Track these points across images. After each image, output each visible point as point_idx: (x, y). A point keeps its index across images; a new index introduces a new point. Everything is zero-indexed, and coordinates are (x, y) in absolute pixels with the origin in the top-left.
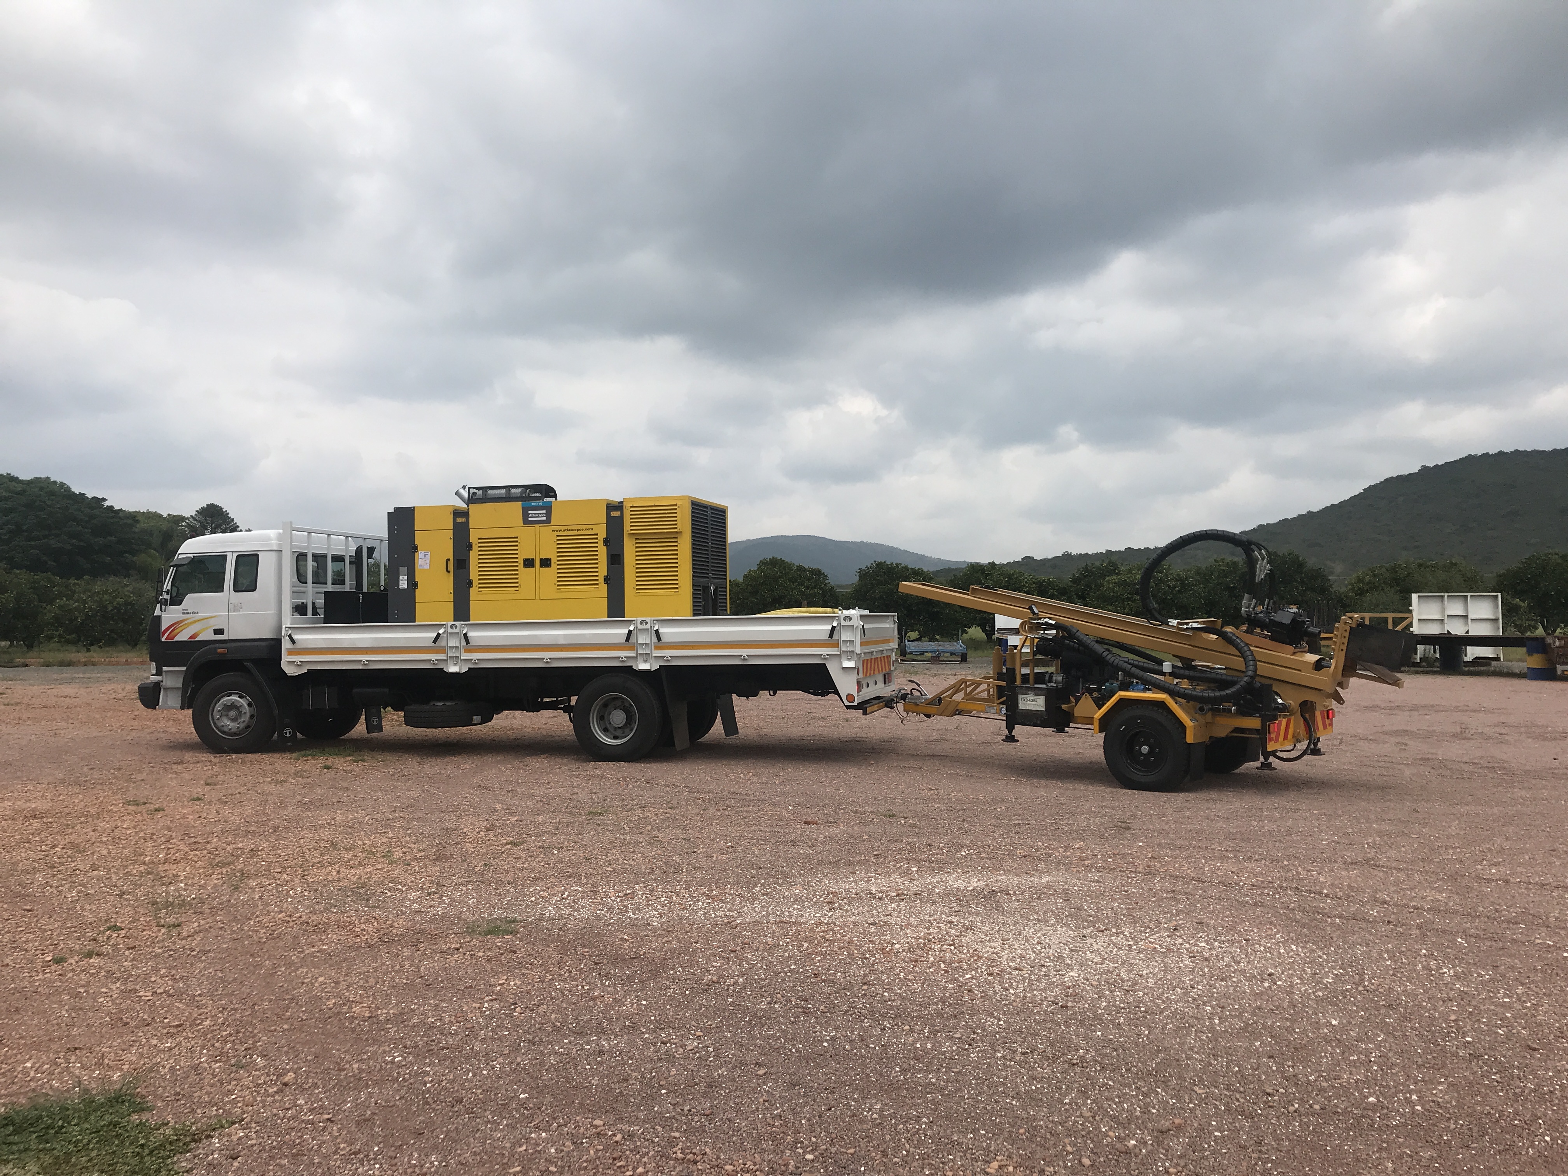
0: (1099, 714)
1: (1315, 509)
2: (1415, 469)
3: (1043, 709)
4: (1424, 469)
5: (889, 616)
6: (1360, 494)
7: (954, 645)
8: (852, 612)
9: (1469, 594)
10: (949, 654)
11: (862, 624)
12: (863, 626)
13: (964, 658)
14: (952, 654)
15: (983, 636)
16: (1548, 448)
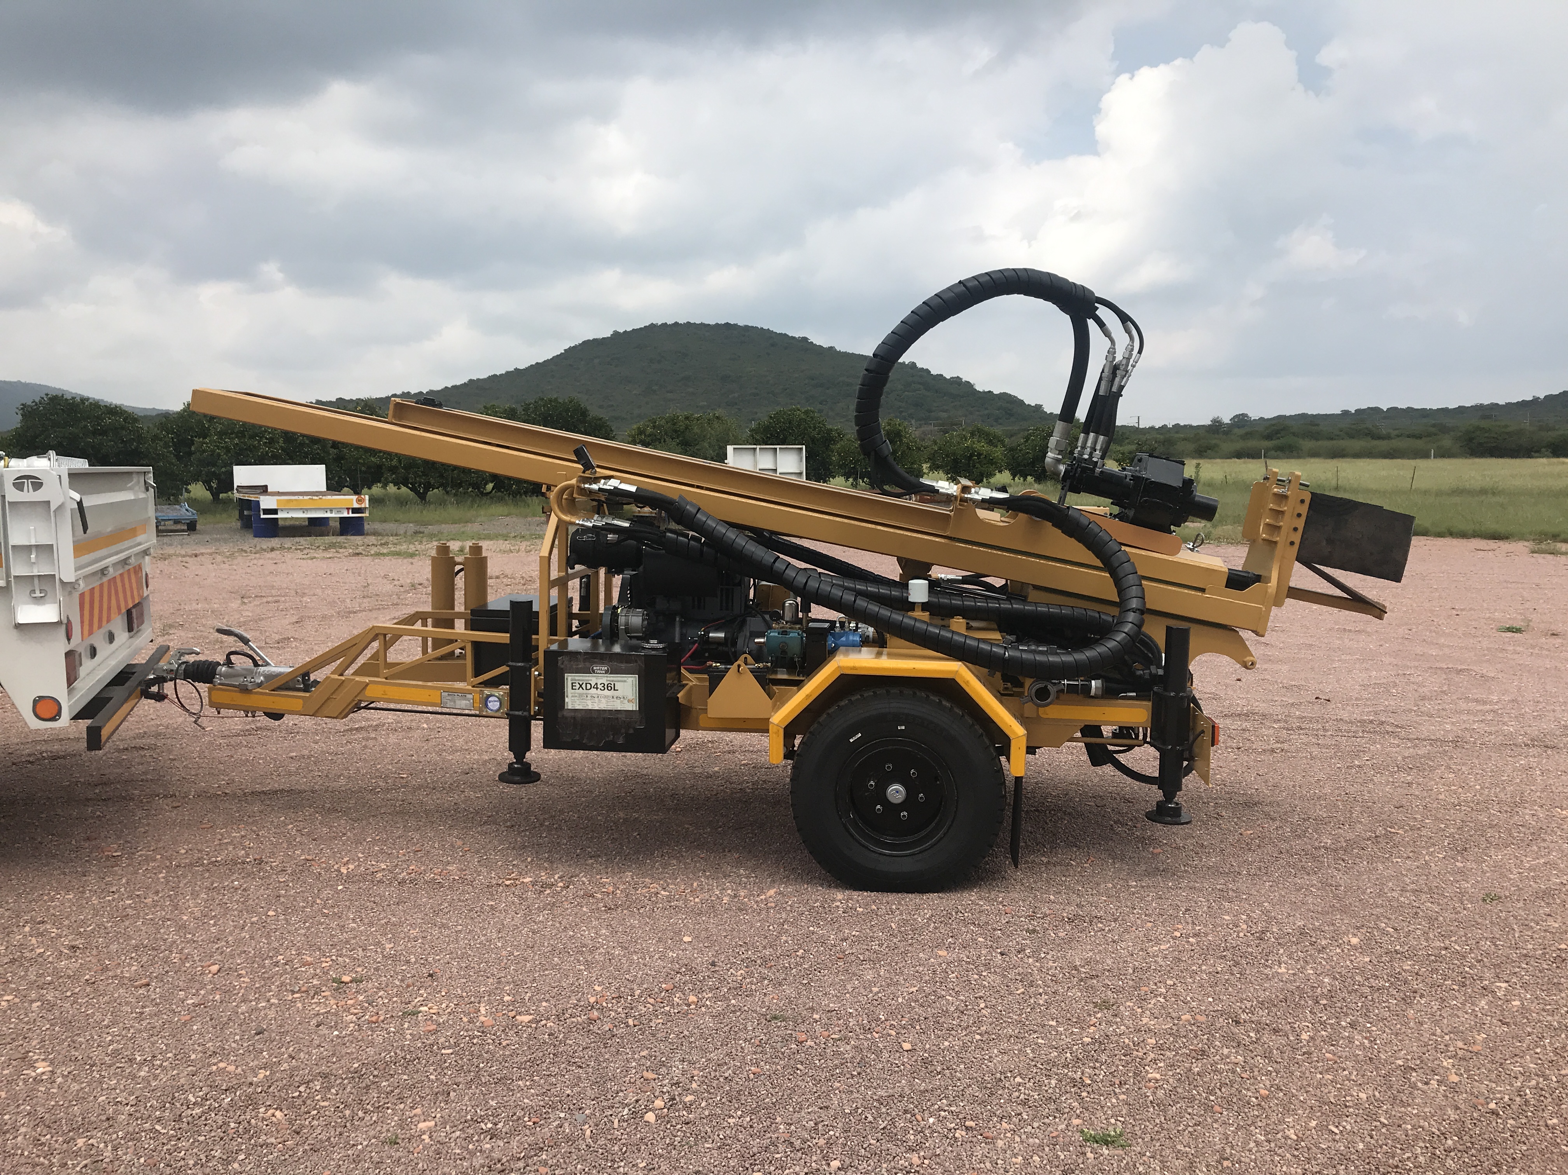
0: (781, 716)
1: (522, 367)
2: (608, 334)
3: (633, 706)
4: (616, 333)
5: (130, 473)
6: (562, 354)
7: (176, 509)
8: (36, 464)
9: (778, 447)
10: (171, 522)
11: (77, 497)
12: (80, 504)
13: (192, 527)
14: (177, 522)
15: (208, 495)
16: (712, 323)
